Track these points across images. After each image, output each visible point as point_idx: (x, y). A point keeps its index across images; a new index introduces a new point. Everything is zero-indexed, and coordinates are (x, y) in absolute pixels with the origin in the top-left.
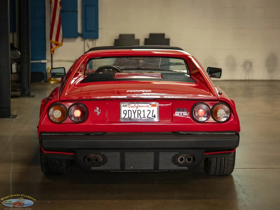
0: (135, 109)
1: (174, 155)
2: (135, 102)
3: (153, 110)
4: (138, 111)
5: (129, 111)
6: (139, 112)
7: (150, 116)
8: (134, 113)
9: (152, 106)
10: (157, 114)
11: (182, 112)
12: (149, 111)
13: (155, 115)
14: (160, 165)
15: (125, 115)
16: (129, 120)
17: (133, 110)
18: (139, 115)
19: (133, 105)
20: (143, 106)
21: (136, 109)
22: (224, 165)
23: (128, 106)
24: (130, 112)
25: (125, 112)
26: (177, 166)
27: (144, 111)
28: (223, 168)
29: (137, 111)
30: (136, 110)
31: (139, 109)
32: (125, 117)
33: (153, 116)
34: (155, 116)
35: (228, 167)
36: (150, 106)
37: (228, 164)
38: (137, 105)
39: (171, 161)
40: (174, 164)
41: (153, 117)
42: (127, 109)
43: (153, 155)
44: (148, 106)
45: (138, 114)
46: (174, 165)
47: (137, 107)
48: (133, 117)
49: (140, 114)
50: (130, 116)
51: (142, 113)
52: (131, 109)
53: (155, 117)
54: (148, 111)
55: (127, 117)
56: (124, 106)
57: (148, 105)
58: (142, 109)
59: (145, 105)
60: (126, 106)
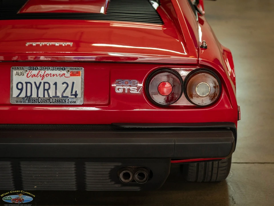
0: (38, 80)
1: (113, 167)
2: (39, 67)
3: (73, 83)
4: (44, 83)
5: (26, 83)
6: (47, 86)
7: (68, 93)
8: (38, 88)
9: (71, 75)
10: (81, 89)
11: (129, 87)
12: (65, 85)
13: (76, 92)
14: (87, 183)
15: (20, 91)
16: (27, 101)
17: (35, 83)
18: (46, 92)
19: (35, 72)
20: (54, 75)
21: (41, 81)
22: (212, 169)
23: (26, 75)
24: (29, 85)
25: (20, 86)
26: (120, 185)
27: (55, 84)
28: (210, 173)
29: (42, 85)
30: (40, 83)
31: (46, 79)
32: (20, 96)
33: (74, 93)
34: (78, 93)
35: (218, 172)
36: (68, 75)
37: (218, 168)
38: (42, 73)
39: (108, 178)
40: (113, 183)
41: (73, 97)
42: (24, 79)
43: (74, 166)
44: (64, 74)
45: (44, 90)
46: (115, 184)
47: (43, 75)
48: (34, 95)
49: (47, 90)
50: (29, 94)
51: (53, 87)
52: (32, 80)
53: (76, 95)
54: (63, 84)
55: (23, 95)
56: (18, 75)
57: (63, 72)
58: (51, 80)
59: (57, 72)
60: (22, 74)
